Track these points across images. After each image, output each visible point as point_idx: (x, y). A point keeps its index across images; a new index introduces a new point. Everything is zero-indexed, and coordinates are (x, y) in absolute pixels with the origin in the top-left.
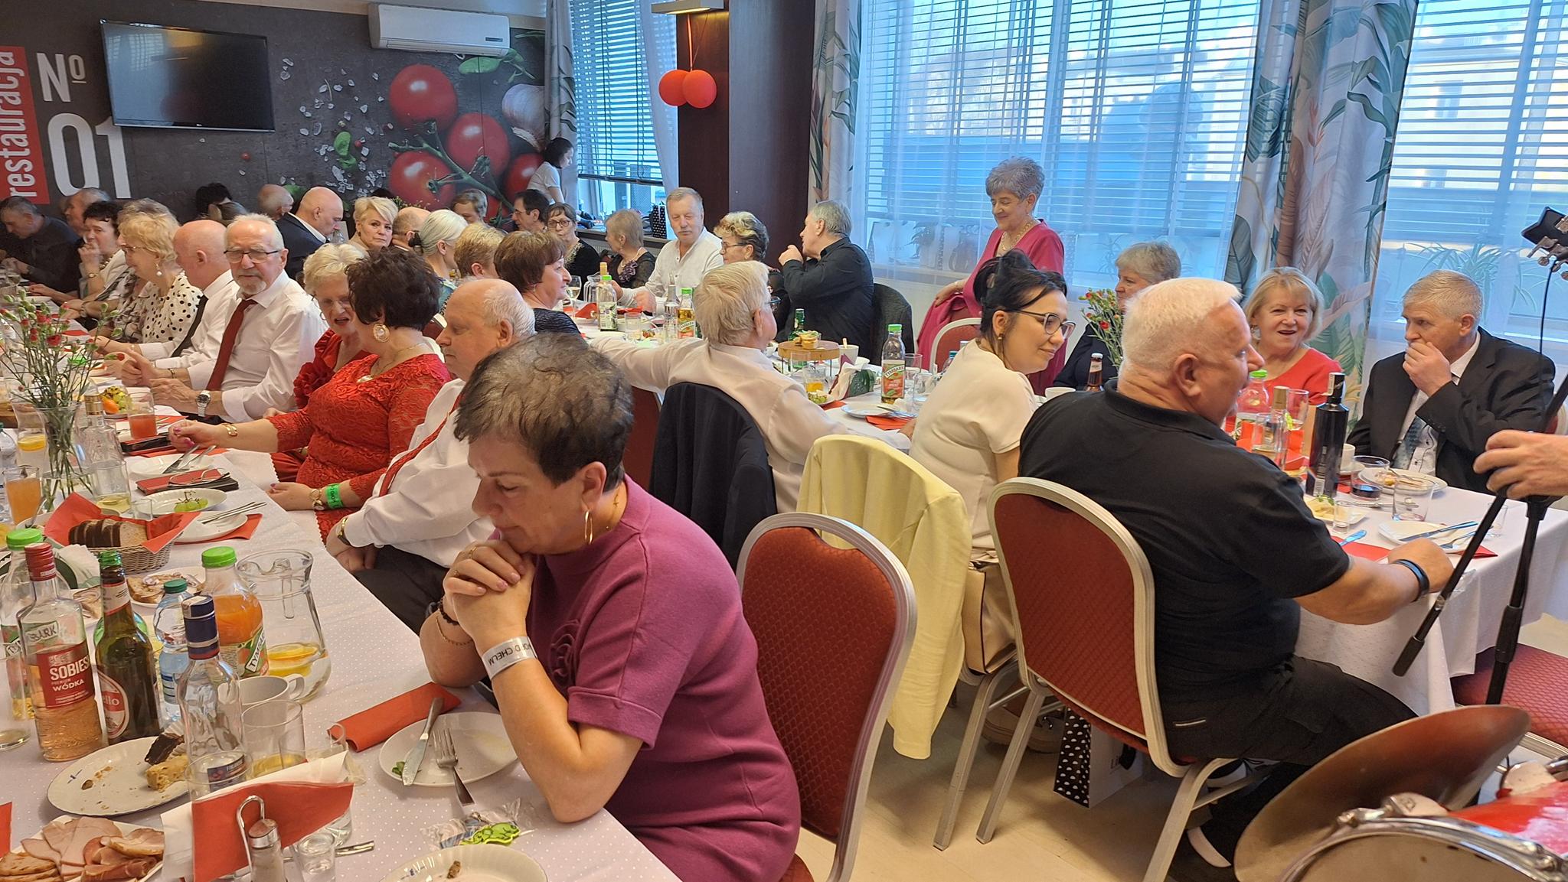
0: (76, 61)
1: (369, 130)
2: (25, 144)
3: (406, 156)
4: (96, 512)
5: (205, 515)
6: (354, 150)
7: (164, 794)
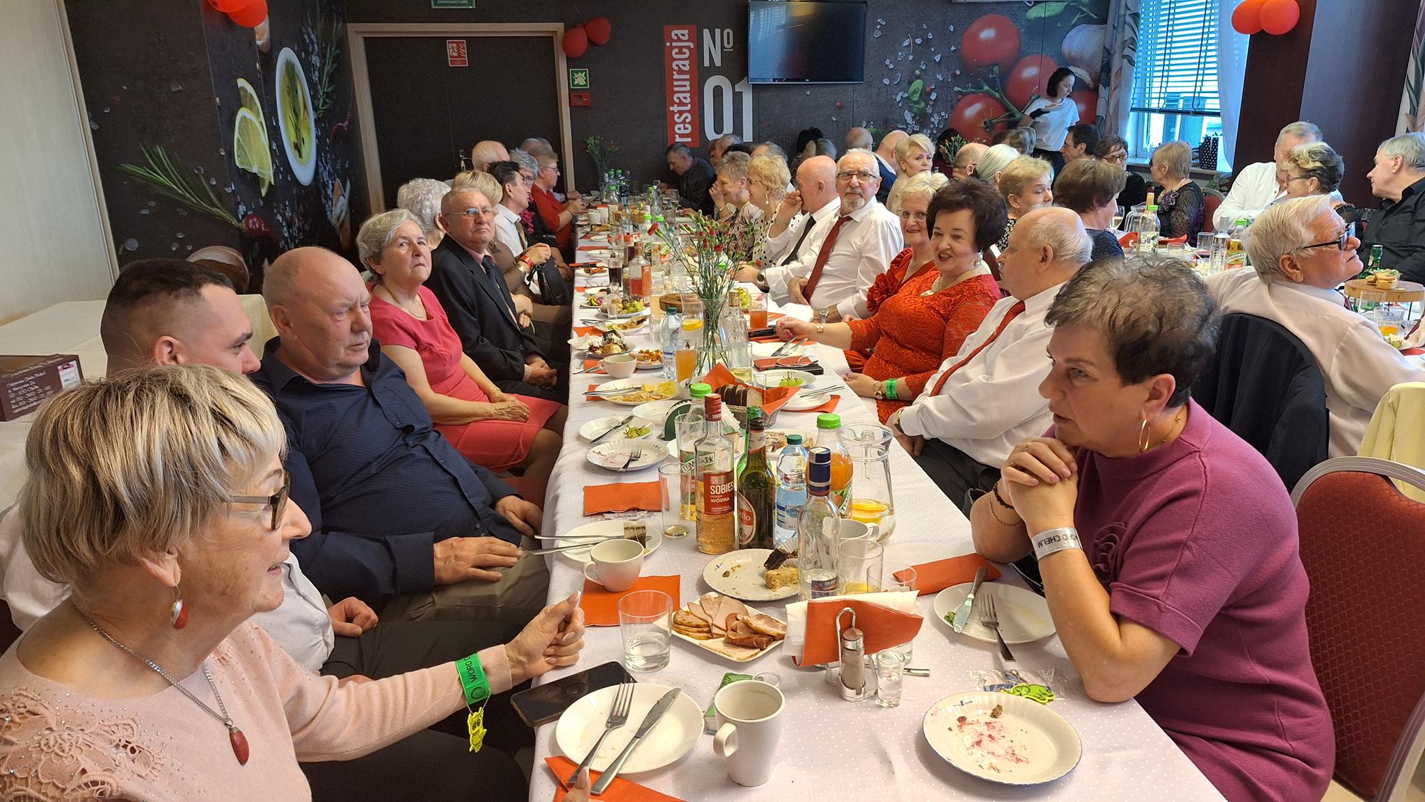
0: (728, 33)
1: (939, 77)
2: (688, 101)
3: (967, 99)
4: (731, 379)
5: (802, 391)
6: (925, 95)
7: (776, 593)
